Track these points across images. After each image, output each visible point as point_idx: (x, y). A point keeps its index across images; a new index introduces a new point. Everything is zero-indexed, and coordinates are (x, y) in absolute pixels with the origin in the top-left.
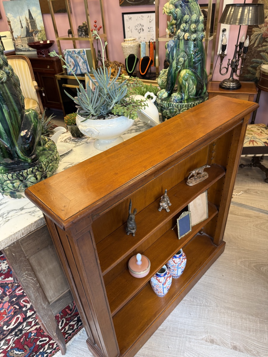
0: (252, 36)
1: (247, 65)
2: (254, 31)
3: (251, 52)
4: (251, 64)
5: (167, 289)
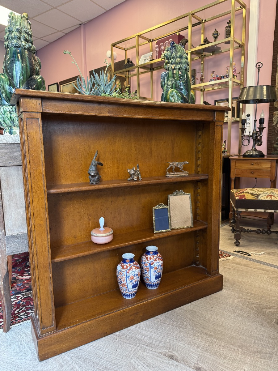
0: (274, 118)
1: (273, 143)
2: (276, 114)
3: (275, 131)
4: (276, 142)
5: (131, 281)
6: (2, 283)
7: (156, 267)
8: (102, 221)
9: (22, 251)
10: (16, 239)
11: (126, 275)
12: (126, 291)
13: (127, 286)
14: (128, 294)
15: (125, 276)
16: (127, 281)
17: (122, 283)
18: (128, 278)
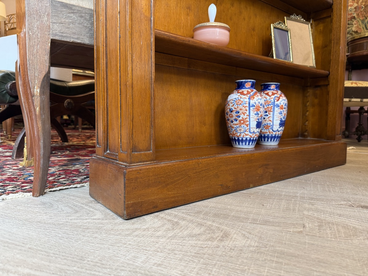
5: (256, 114)
6: (38, 90)
7: (282, 106)
8: (213, 10)
9: (78, 39)
10: (69, 13)
11: (249, 103)
12: (246, 133)
13: (248, 123)
14: (248, 139)
15: (248, 105)
16: (249, 112)
17: (241, 118)
18: (251, 108)
